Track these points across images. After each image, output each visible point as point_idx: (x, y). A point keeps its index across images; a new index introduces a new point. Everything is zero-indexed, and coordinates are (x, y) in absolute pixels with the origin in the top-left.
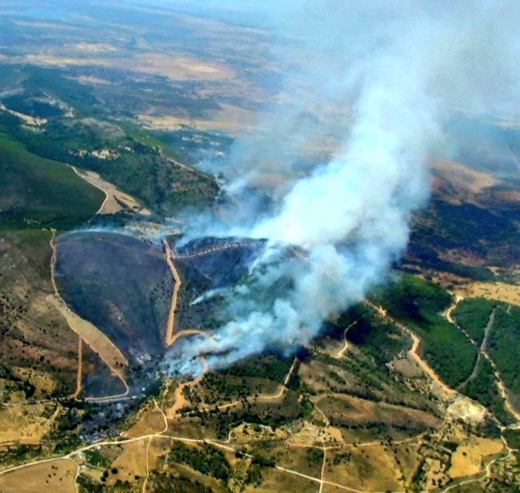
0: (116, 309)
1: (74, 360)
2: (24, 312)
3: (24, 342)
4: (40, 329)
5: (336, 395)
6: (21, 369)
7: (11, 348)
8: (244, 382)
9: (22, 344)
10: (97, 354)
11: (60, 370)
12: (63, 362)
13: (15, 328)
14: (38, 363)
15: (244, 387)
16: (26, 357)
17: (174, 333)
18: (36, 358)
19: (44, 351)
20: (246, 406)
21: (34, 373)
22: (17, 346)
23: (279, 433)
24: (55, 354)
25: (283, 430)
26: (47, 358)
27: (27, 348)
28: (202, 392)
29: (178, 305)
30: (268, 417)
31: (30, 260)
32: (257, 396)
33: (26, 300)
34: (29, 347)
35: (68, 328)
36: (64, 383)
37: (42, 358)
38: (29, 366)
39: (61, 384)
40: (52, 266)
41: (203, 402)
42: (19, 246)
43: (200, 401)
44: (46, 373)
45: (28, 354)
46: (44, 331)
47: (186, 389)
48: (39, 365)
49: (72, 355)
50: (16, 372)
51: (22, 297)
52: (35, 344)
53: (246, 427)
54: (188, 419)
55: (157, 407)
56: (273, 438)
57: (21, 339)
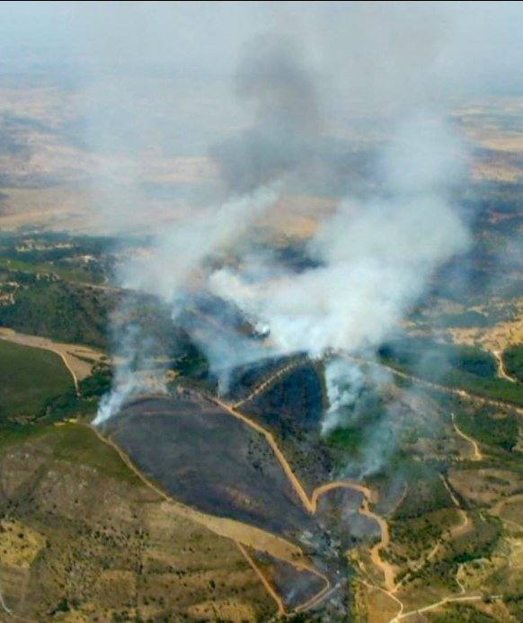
0: (236, 491)
1: (249, 571)
2: (145, 536)
3: (178, 573)
4: (185, 549)
5: (512, 499)
6: (198, 607)
7: (167, 586)
8: (427, 521)
9: (176, 577)
10: (267, 553)
11: (244, 589)
12: (238, 578)
13: (151, 559)
14: (211, 592)
15: (431, 526)
16: (193, 590)
17: (310, 497)
18: (206, 587)
19: (207, 573)
20: (449, 547)
21: (216, 606)
22: (173, 582)
23: (497, 561)
24: (223, 573)
25: (496, 556)
26: (217, 582)
27: (185, 579)
28: (400, 550)
29: (290, 463)
30: (476, 550)
31: (100, 469)
32: (449, 531)
33: (137, 521)
34: (187, 576)
35: (214, 536)
36: (258, 602)
37: (213, 584)
38: (205, 599)
39: (257, 605)
40: (131, 466)
41: (409, 561)
42: (56, 455)
43: (405, 560)
44: (230, 600)
45: (193, 586)
46: (191, 550)
47: (382, 553)
48: (214, 594)
49: (242, 565)
50: (195, 612)
51: (129, 519)
52: (191, 570)
53: (465, 569)
54: (410, 585)
55: (370, 586)
56: (496, 568)
57: (170, 570)
